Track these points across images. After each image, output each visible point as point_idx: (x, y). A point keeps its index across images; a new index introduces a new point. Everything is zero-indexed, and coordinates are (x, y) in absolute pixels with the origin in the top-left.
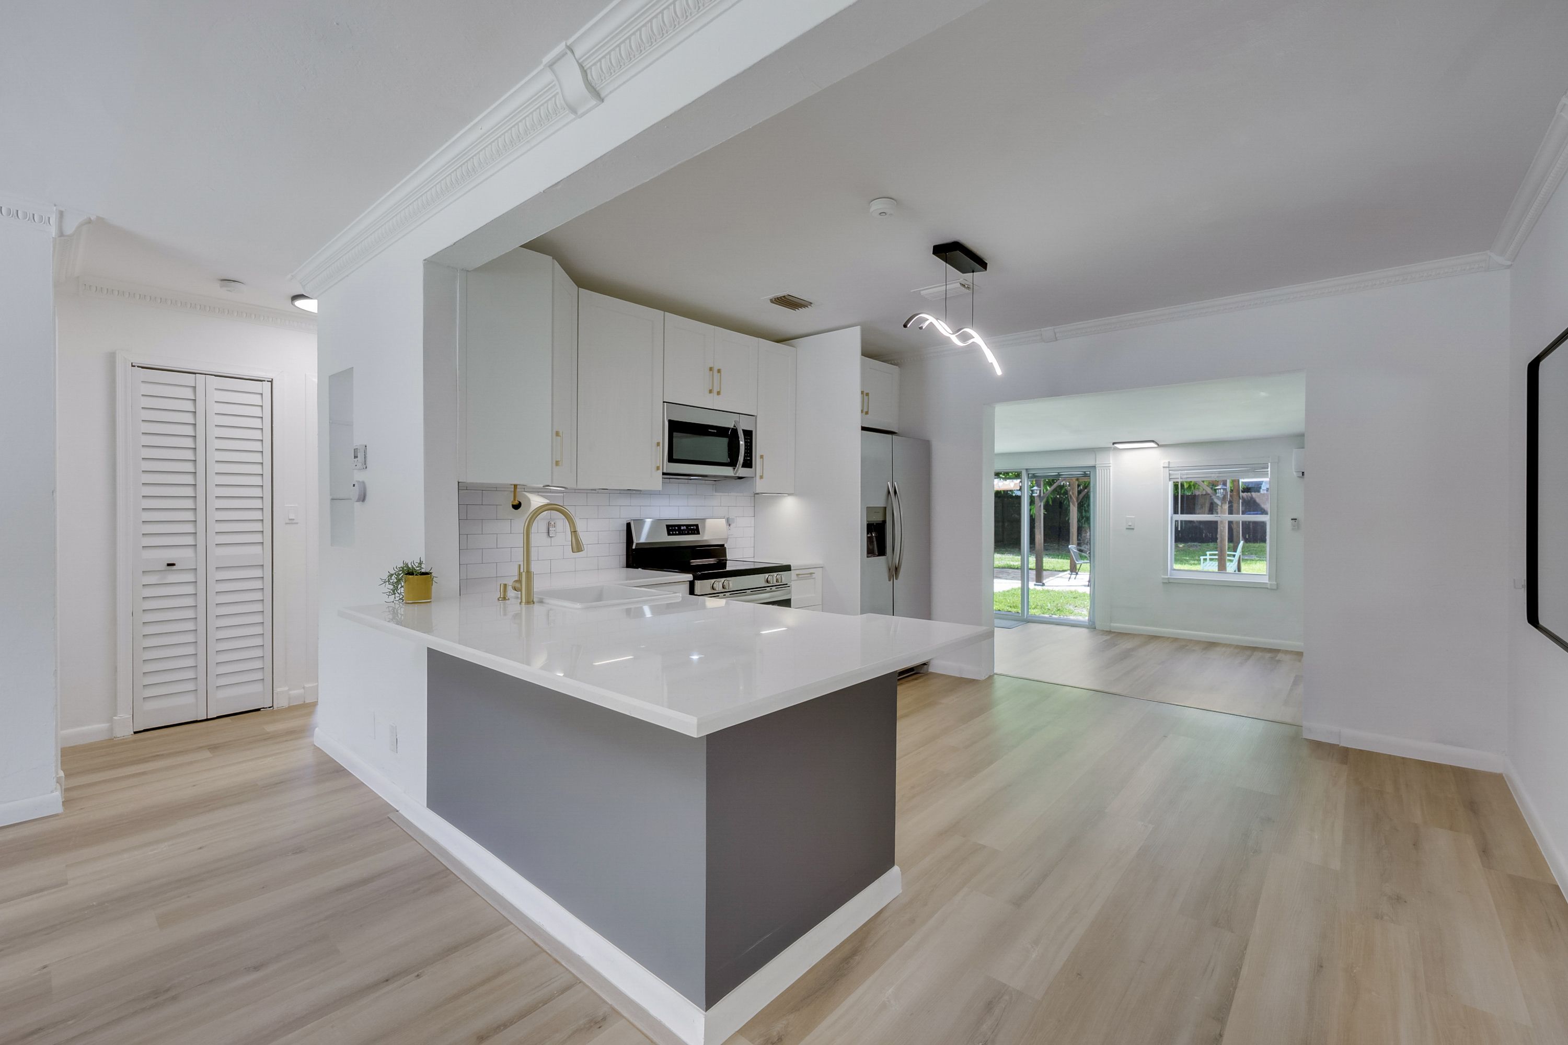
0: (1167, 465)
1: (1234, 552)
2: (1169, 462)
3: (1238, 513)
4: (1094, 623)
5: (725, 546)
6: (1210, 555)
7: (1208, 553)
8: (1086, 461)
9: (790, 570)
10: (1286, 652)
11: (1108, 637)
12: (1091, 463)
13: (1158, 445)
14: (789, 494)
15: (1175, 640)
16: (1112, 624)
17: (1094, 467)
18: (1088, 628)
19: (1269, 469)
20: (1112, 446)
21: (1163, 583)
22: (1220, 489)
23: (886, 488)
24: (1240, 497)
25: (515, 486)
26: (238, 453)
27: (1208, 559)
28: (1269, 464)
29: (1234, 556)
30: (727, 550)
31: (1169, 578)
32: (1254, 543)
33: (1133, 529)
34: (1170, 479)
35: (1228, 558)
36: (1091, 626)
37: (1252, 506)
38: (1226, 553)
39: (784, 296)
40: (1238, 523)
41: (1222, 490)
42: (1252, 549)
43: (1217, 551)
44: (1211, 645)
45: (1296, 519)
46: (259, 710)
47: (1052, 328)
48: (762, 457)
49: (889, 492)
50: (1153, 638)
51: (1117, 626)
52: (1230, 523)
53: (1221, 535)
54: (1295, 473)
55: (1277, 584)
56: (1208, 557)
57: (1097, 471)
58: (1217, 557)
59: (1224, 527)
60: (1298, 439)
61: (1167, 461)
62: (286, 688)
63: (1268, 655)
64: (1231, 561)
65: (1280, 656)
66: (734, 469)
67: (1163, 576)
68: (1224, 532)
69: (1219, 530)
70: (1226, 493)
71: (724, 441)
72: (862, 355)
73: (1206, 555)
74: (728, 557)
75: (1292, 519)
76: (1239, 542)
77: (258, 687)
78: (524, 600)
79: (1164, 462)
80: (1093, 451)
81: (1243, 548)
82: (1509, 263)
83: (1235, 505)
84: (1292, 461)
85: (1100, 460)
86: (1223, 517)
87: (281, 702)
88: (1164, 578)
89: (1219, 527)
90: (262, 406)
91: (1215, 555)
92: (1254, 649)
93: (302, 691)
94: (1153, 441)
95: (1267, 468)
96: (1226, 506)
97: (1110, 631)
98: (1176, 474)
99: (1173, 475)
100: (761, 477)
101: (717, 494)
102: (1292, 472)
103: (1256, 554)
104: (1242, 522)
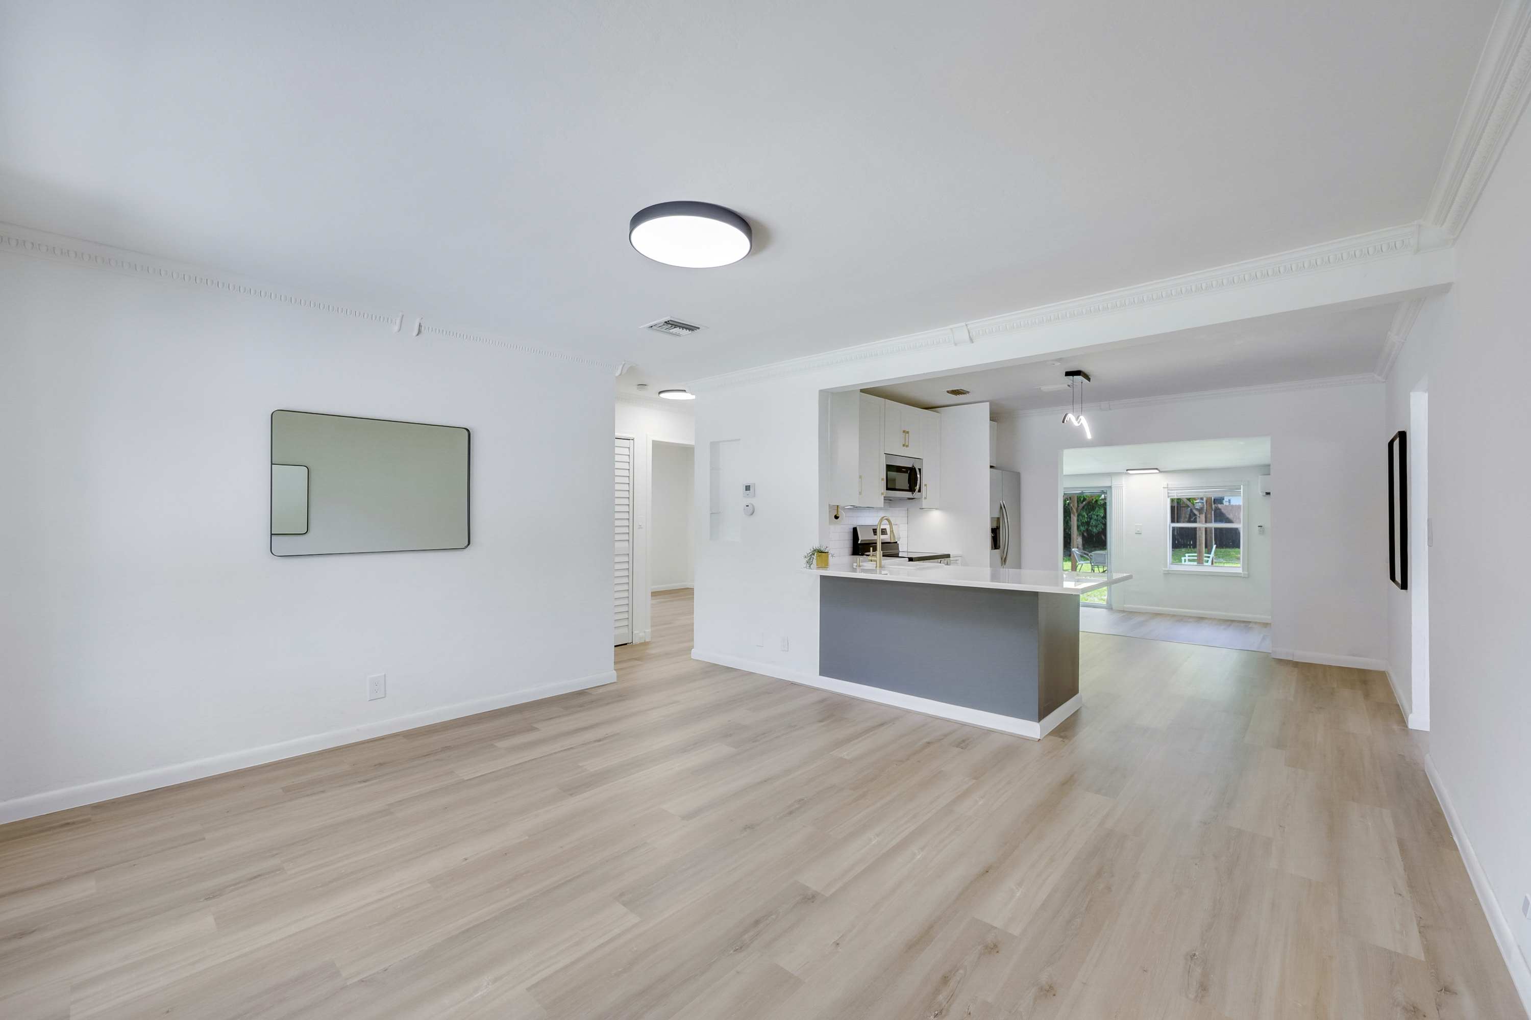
0: (1166, 486)
1: (1208, 554)
2: (1168, 484)
3: (1211, 522)
4: (1111, 605)
5: (898, 542)
6: (1189, 556)
7: (1187, 555)
8: (1104, 483)
9: (949, 557)
10: (1256, 623)
11: (1123, 614)
12: (1108, 484)
13: (1159, 471)
14: (936, 509)
15: (1174, 616)
16: (1125, 605)
17: (1110, 487)
18: (1106, 609)
19: (1242, 490)
20: (1126, 472)
21: (1164, 574)
22: (1198, 502)
23: (1000, 506)
24: (1212, 508)
25: (838, 506)
26: (622, 485)
27: (1187, 560)
28: (1242, 486)
29: (1209, 557)
30: (899, 545)
31: (1168, 570)
32: (1220, 548)
33: (1141, 534)
34: (1168, 497)
35: (1205, 559)
36: (1109, 607)
37: (1220, 516)
38: (1203, 555)
39: (957, 390)
40: (1211, 529)
41: (1200, 504)
42: (1219, 553)
43: (1195, 553)
44: (1200, 619)
45: (1261, 526)
46: (626, 644)
47: (1108, 402)
48: (926, 485)
49: (1001, 507)
50: (1157, 615)
51: (1129, 606)
52: (1206, 529)
53: (1200, 540)
54: (1260, 493)
55: (1249, 574)
56: (1187, 558)
57: (1113, 490)
58: (1196, 558)
59: (1202, 533)
60: (1265, 469)
61: (1166, 483)
62: (638, 632)
63: (1243, 625)
64: (1208, 561)
65: (1251, 625)
66: (913, 493)
67: (1164, 569)
68: (1201, 537)
69: (1198, 536)
70: (1203, 505)
71: (906, 476)
72: (990, 420)
73: (1185, 556)
74: (900, 550)
75: (1259, 526)
76: (1212, 548)
77: (625, 630)
78: (878, 566)
79: (1164, 484)
80: (1110, 475)
81: (1215, 552)
82: (1384, 380)
83: (1209, 516)
84: (1259, 484)
85: (1115, 482)
86: (1200, 525)
87: (636, 641)
88: (1164, 571)
89: (1198, 533)
90: (629, 455)
91: (1195, 556)
92: (1233, 621)
93: (644, 634)
94: (1157, 469)
95: (1240, 489)
96: (1203, 517)
97: (1124, 611)
98: (1174, 493)
99: (1171, 493)
100: (925, 498)
101: (890, 509)
102: (1258, 491)
103: (1223, 558)
104: (1215, 528)
